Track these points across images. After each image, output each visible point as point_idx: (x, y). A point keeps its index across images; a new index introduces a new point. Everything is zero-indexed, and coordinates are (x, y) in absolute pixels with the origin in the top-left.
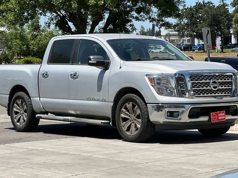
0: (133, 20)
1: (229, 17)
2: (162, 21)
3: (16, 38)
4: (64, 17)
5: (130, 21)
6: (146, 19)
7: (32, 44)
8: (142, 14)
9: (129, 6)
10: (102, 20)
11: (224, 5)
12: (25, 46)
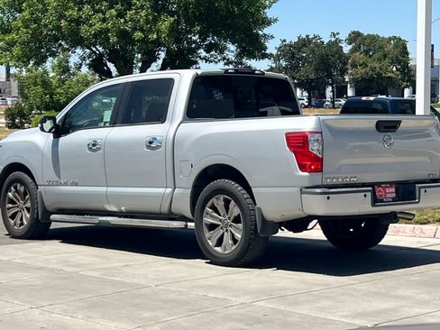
0: (200, 61)
1: (343, 59)
2: (241, 64)
3: (35, 84)
4: (101, 55)
5: (196, 63)
6: (219, 61)
7: (58, 93)
8: (213, 53)
9: (195, 42)
10: (155, 61)
11: (337, 42)
12: (48, 96)
